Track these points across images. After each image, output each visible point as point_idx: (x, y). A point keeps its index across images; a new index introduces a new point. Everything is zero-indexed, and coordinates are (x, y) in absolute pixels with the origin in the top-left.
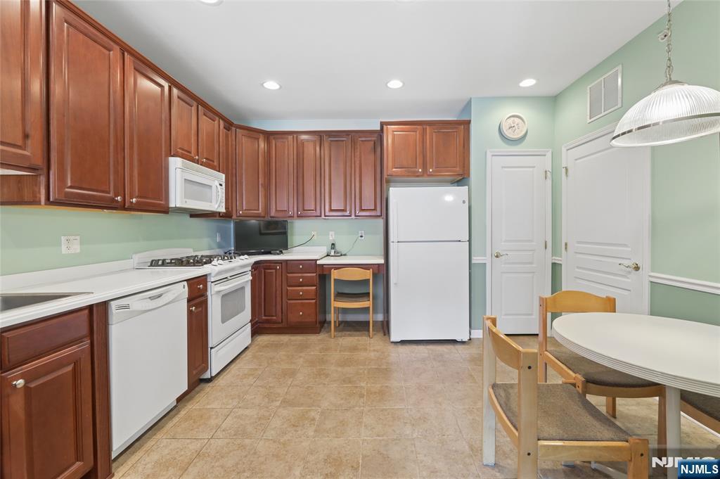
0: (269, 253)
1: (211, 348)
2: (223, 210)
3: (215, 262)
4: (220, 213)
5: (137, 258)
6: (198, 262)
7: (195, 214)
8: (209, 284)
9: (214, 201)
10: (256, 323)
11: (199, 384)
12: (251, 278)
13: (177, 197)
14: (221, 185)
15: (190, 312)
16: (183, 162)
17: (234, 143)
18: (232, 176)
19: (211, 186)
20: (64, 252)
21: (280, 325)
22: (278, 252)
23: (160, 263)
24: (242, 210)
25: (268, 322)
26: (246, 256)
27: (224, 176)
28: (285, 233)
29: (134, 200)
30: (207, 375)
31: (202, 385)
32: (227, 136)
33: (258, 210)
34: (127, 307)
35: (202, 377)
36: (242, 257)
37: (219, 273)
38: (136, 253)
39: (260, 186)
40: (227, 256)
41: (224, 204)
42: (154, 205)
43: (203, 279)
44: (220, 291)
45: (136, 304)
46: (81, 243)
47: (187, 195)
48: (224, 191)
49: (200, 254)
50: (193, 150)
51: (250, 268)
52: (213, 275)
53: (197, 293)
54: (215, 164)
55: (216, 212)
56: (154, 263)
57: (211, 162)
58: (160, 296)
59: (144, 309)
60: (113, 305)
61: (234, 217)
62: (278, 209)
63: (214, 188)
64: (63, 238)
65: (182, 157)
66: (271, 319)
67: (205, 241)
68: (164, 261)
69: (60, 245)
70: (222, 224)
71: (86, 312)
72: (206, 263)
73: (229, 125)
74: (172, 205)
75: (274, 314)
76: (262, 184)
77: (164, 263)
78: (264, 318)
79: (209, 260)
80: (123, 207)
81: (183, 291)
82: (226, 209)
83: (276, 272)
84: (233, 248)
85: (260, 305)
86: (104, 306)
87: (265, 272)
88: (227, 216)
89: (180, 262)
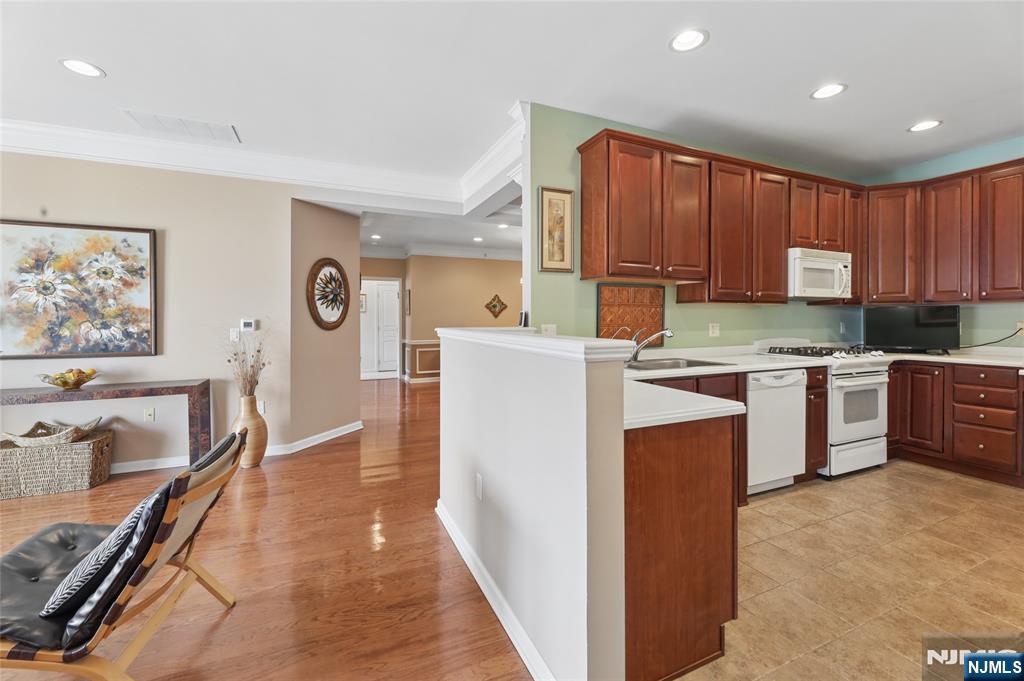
0: (923, 352)
1: (831, 445)
2: (849, 295)
3: (837, 354)
4: (844, 299)
5: (757, 345)
6: (818, 353)
7: (813, 302)
8: (829, 377)
9: (836, 286)
10: (897, 442)
11: (815, 478)
12: (887, 380)
13: (796, 287)
14: (846, 267)
15: (809, 401)
16: (802, 251)
17: (866, 210)
18: (862, 252)
19: (832, 271)
20: (711, 335)
21: (938, 455)
22: (940, 351)
23: (778, 350)
24: (877, 294)
25: (915, 445)
26: (881, 352)
27: (850, 255)
28: (955, 325)
29: (760, 294)
30: (825, 472)
31: (820, 480)
32: (855, 205)
33: (904, 292)
34: (758, 380)
35: (820, 471)
36: (874, 353)
37: (841, 367)
38: (757, 339)
39: (907, 260)
40: (854, 350)
41: (850, 290)
42: (775, 296)
43: (823, 370)
44: (842, 387)
45: (765, 378)
46: (720, 330)
47: (806, 284)
48: (850, 273)
49: (819, 345)
50: (813, 234)
51: (887, 368)
52: (834, 368)
53: (817, 383)
54: (839, 243)
55: (839, 299)
56: (772, 350)
57: (834, 243)
58: (782, 377)
59: (769, 384)
60: (750, 375)
61: (865, 303)
62: (939, 289)
63: (837, 272)
64: (710, 325)
65: (801, 245)
66: (924, 444)
67: (825, 332)
68: (781, 348)
69: (708, 329)
70: (848, 312)
71: (734, 377)
72: (826, 355)
73: (858, 191)
74: (791, 295)
75: (928, 437)
76: (911, 258)
77: (781, 351)
78: (909, 438)
79: (830, 352)
80: (751, 300)
81: (802, 378)
82: (852, 293)
83: (933, 378)
84: (862, 343)
85: (903, 420)
86: (744, 375)
87: (912, 377)
88: (854, 302)
89: (797, 351)
